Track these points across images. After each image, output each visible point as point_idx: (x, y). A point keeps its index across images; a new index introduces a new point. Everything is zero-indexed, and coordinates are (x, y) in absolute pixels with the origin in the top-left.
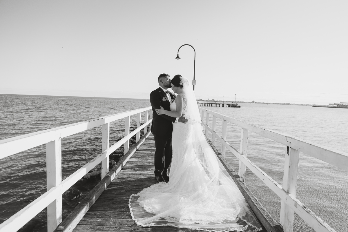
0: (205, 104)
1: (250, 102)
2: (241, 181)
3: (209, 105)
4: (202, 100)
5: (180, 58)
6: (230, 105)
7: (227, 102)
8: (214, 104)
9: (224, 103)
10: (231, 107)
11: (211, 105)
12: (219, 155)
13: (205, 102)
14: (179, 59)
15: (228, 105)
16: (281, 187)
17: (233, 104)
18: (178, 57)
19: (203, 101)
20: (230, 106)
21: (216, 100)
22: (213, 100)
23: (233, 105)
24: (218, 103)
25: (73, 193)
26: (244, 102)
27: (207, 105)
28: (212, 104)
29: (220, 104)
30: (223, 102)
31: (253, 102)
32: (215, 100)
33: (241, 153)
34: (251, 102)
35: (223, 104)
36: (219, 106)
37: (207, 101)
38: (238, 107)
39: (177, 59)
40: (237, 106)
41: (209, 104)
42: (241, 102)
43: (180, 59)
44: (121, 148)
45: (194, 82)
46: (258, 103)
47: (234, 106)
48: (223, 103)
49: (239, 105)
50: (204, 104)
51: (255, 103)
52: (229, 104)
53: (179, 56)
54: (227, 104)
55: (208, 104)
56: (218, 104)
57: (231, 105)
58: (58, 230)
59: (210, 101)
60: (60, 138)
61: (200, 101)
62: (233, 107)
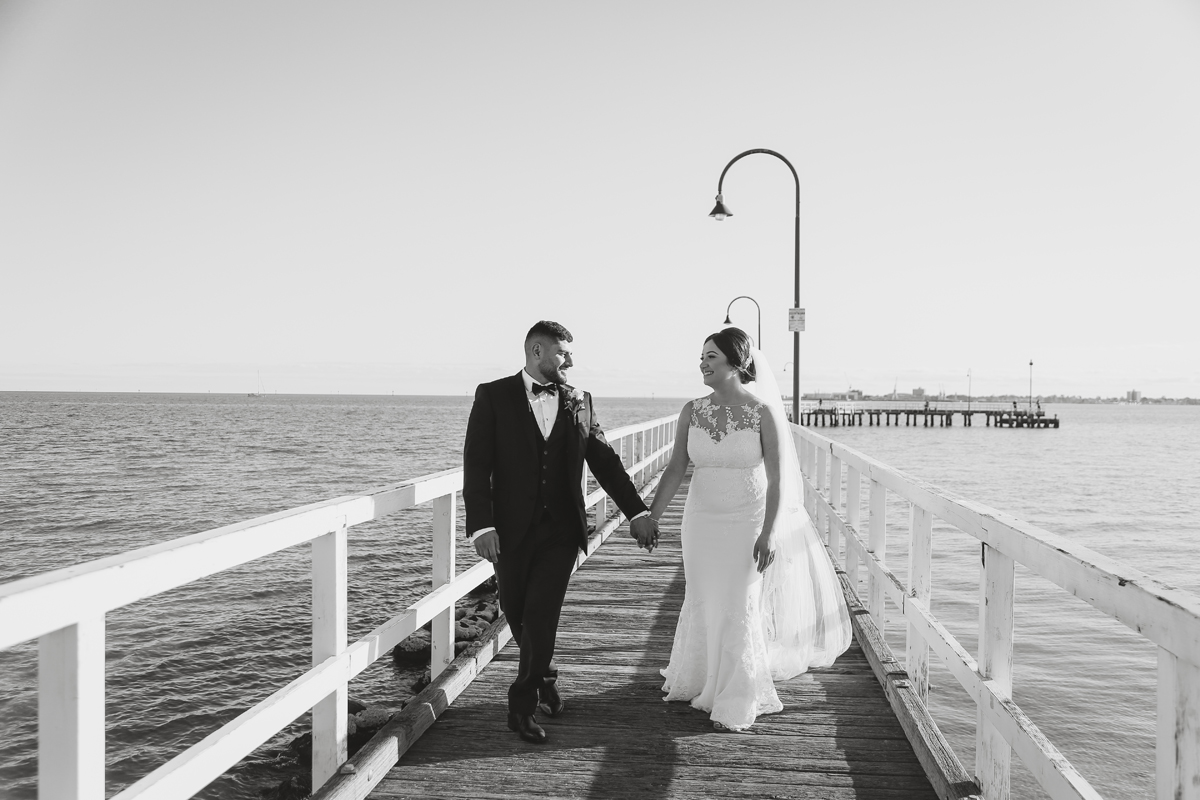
0: (875, 417)
1: (1115, 400)
2: (905, 687)
3: (893, 418)
4: (860, 393)
5: (731, 212)
6: (1005, 417)
7: (990, 399)
8: (921, 412)
9: (974, 407)
10: (1011, 426)
11: (903, 417)
12: (858, 617)
13: (874, 406)
14: (725, 217)
15: (992, 418)
16: (974, 666)
17: (1020, 408)
18: (719, 209)
19: (867, 398)
20: (1003, 421)
21: (936, 394)
22: (918, 394)
23: (1017, 414)
24: (941, 406)
25: (296, 786)
26: (1083, 401)
27: (883, 417)
28: (908, 413)
29: (949, 415)
30: (969, 399)
31: (1133, 397)
32: (930, 392)
33: (910, 592)
34: (1122, 400)
35: (968, 414)
36: (949, 424)
37: (888, 398)
38: (1046, 426)
39: (718, 216)
40: (1043, 421)
41: (897, 413)
42: (1064, 400)
43: (731, 215)
44: (476, 620)
45: (797, 317)
46: (1157, 401)
47: (1025, 421)
48: (965, 407)
49: (1049, 416)
50: (871, 414)
51: (1144, 400)
52: (996, 414)
53: (725, 203)
54: (989, 414)
55: (888, 413)
56: (941, 413)
57: (1009, 414)
58: (342, 772)
59: (905, 398)
60: (345, 525)
61: (852, 398)
62: (1020, 425)
